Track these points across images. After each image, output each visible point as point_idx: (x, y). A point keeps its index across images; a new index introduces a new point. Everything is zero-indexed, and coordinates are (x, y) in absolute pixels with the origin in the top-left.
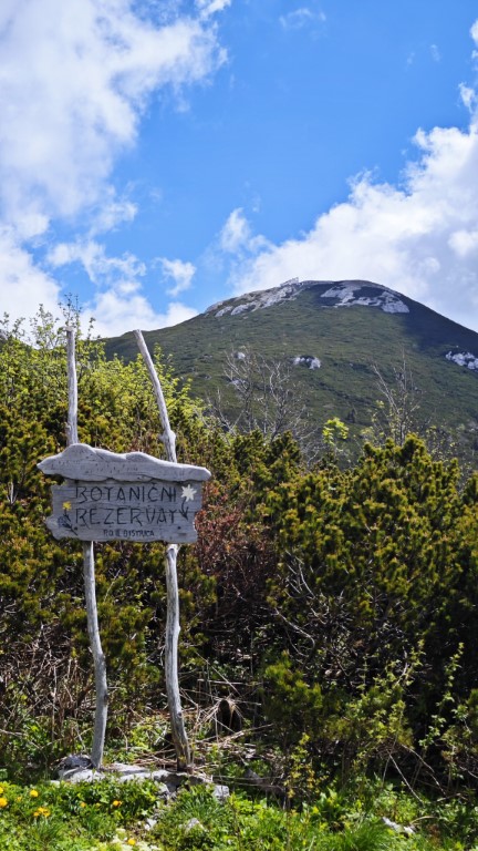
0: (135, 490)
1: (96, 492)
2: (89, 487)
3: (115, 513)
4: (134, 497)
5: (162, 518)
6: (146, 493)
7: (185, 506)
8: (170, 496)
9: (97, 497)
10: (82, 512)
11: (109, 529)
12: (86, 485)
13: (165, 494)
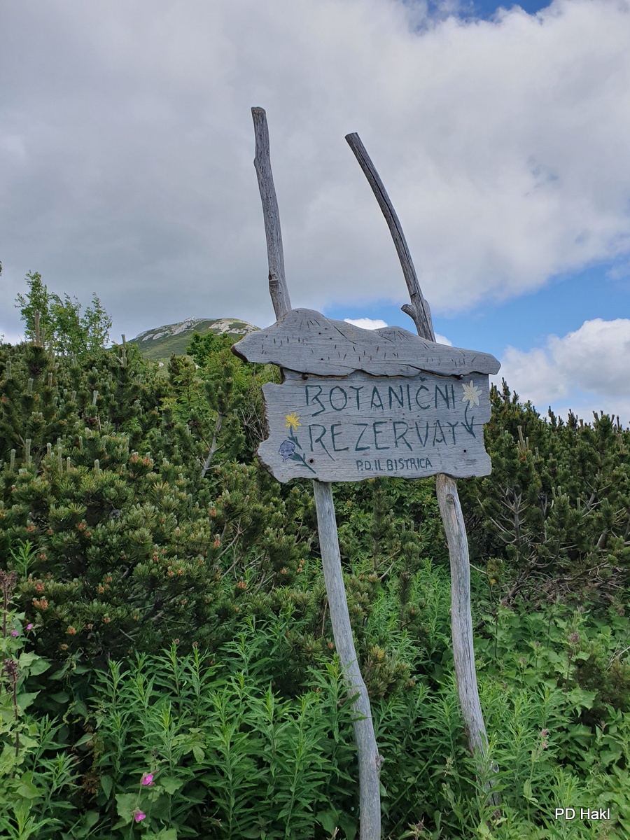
0: (396, 390)
1: (337, 395)
2: (326, 386)
3: (369, 430)
4: (395, 403)
5: (439, 437)
6: (413, 396)
7: (469, 415)
8: (446, 399)
9: (340, 404)
10: (317, 432)
11: (364, 459)
12: (321, 383)
13: (439, 395)
